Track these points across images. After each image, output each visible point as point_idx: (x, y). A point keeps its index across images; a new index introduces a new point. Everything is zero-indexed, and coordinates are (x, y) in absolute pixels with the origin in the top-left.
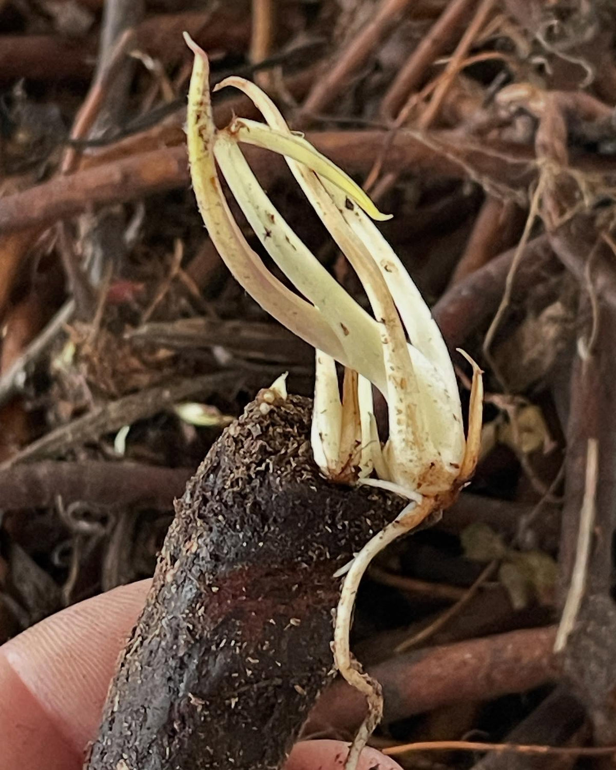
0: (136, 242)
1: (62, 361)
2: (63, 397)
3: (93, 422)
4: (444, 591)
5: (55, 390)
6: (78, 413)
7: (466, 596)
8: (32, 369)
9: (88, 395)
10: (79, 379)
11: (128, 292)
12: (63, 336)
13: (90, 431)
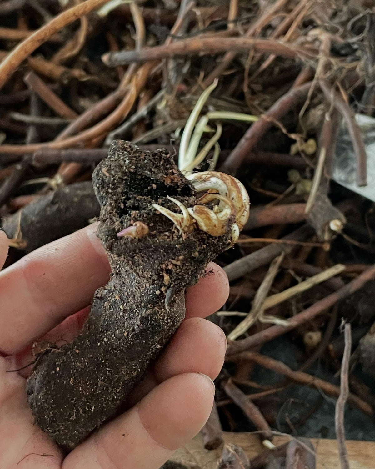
0: (188, 73)
1: (161, 107)
2: (160, 118)
3: (169, 126)
4: (275, 195)
5: (157, 117)
6: (165, 123)
7: (281, 197)
8: (150, 109)
9: (168, 118)
10: (166, 113)
11: (184, 87)
12: (162, 98)
13: (169, 130)
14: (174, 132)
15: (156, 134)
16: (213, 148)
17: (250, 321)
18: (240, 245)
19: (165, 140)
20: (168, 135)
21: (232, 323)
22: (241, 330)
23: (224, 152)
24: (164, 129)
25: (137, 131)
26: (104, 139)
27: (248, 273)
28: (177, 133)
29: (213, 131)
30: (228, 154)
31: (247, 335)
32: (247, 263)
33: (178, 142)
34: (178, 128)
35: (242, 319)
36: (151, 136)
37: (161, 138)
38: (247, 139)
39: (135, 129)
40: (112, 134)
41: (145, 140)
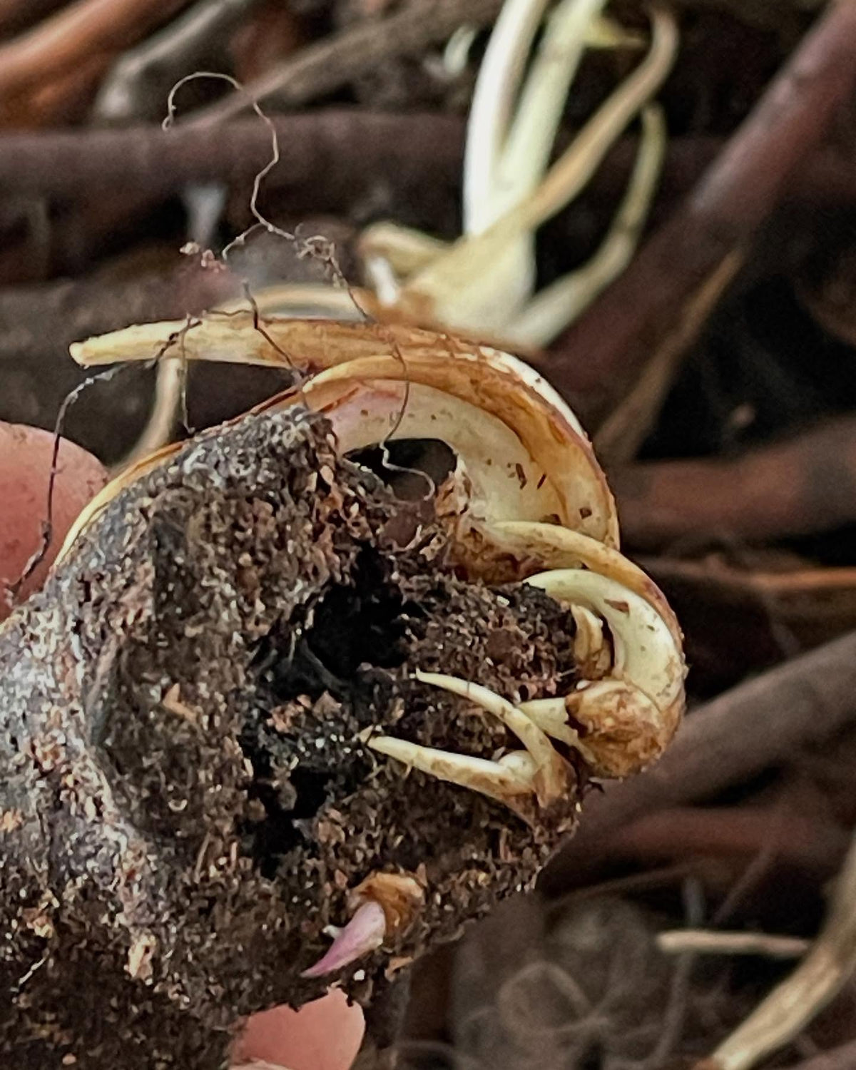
6: (392, 7)
13: (414, 37)
14: (439, 47)
15: (352, 60)
16: (633, 128)
17: (821, 977)
18: (771, 605)
19: (394, 91)
20: (410, 63)
21: (735, 988)
22: (778, 1021)
23: (688, 149)
24: (392, 33)
25: (253, 49)
26: (94, 89)
27: (811, 745)
28: (456, 56)
29: (634, 41)
30: (707, 160)
31: (807, 1046)
32: (806, 690)
33: (459, 98)
34: (460, 31)
35: (782, 969)
36: (327, 66)
37: (372, 77)
38: (802, 83)
39: (241, 39)
40: (132, 66)
41: (299, 89)
